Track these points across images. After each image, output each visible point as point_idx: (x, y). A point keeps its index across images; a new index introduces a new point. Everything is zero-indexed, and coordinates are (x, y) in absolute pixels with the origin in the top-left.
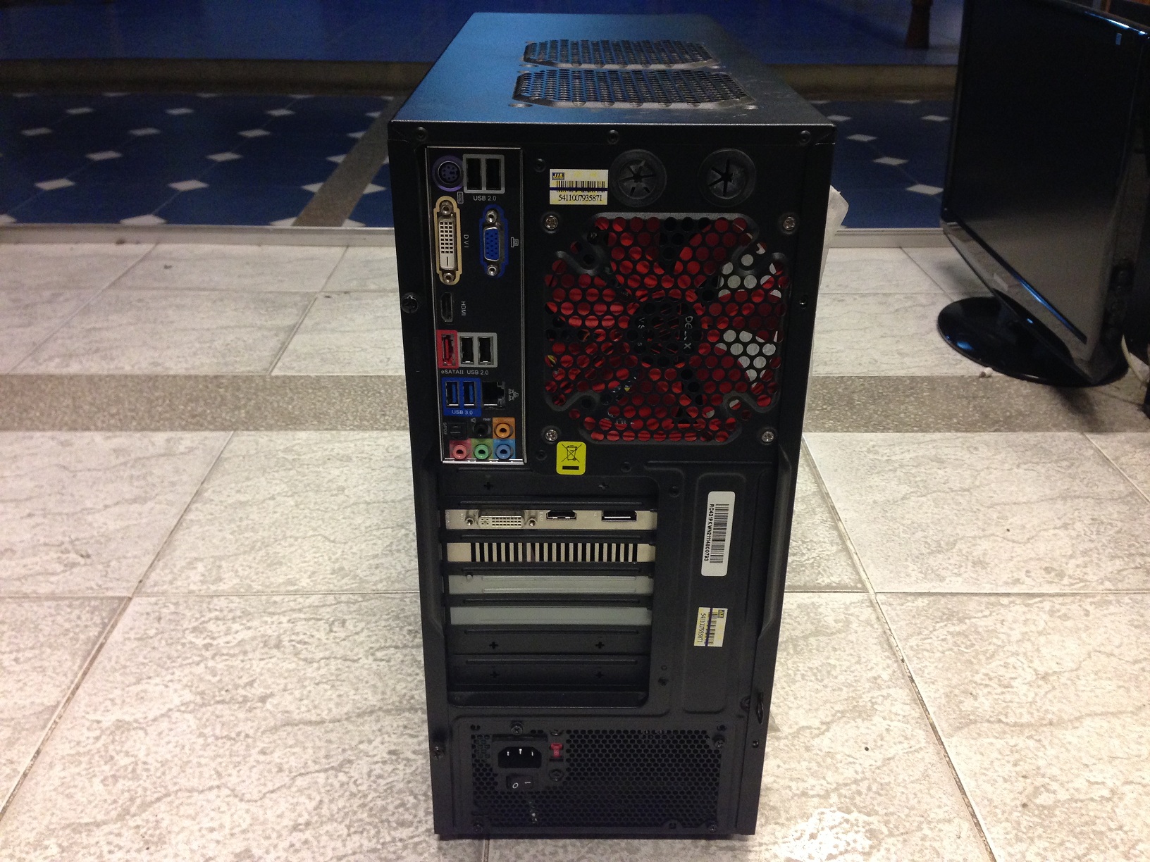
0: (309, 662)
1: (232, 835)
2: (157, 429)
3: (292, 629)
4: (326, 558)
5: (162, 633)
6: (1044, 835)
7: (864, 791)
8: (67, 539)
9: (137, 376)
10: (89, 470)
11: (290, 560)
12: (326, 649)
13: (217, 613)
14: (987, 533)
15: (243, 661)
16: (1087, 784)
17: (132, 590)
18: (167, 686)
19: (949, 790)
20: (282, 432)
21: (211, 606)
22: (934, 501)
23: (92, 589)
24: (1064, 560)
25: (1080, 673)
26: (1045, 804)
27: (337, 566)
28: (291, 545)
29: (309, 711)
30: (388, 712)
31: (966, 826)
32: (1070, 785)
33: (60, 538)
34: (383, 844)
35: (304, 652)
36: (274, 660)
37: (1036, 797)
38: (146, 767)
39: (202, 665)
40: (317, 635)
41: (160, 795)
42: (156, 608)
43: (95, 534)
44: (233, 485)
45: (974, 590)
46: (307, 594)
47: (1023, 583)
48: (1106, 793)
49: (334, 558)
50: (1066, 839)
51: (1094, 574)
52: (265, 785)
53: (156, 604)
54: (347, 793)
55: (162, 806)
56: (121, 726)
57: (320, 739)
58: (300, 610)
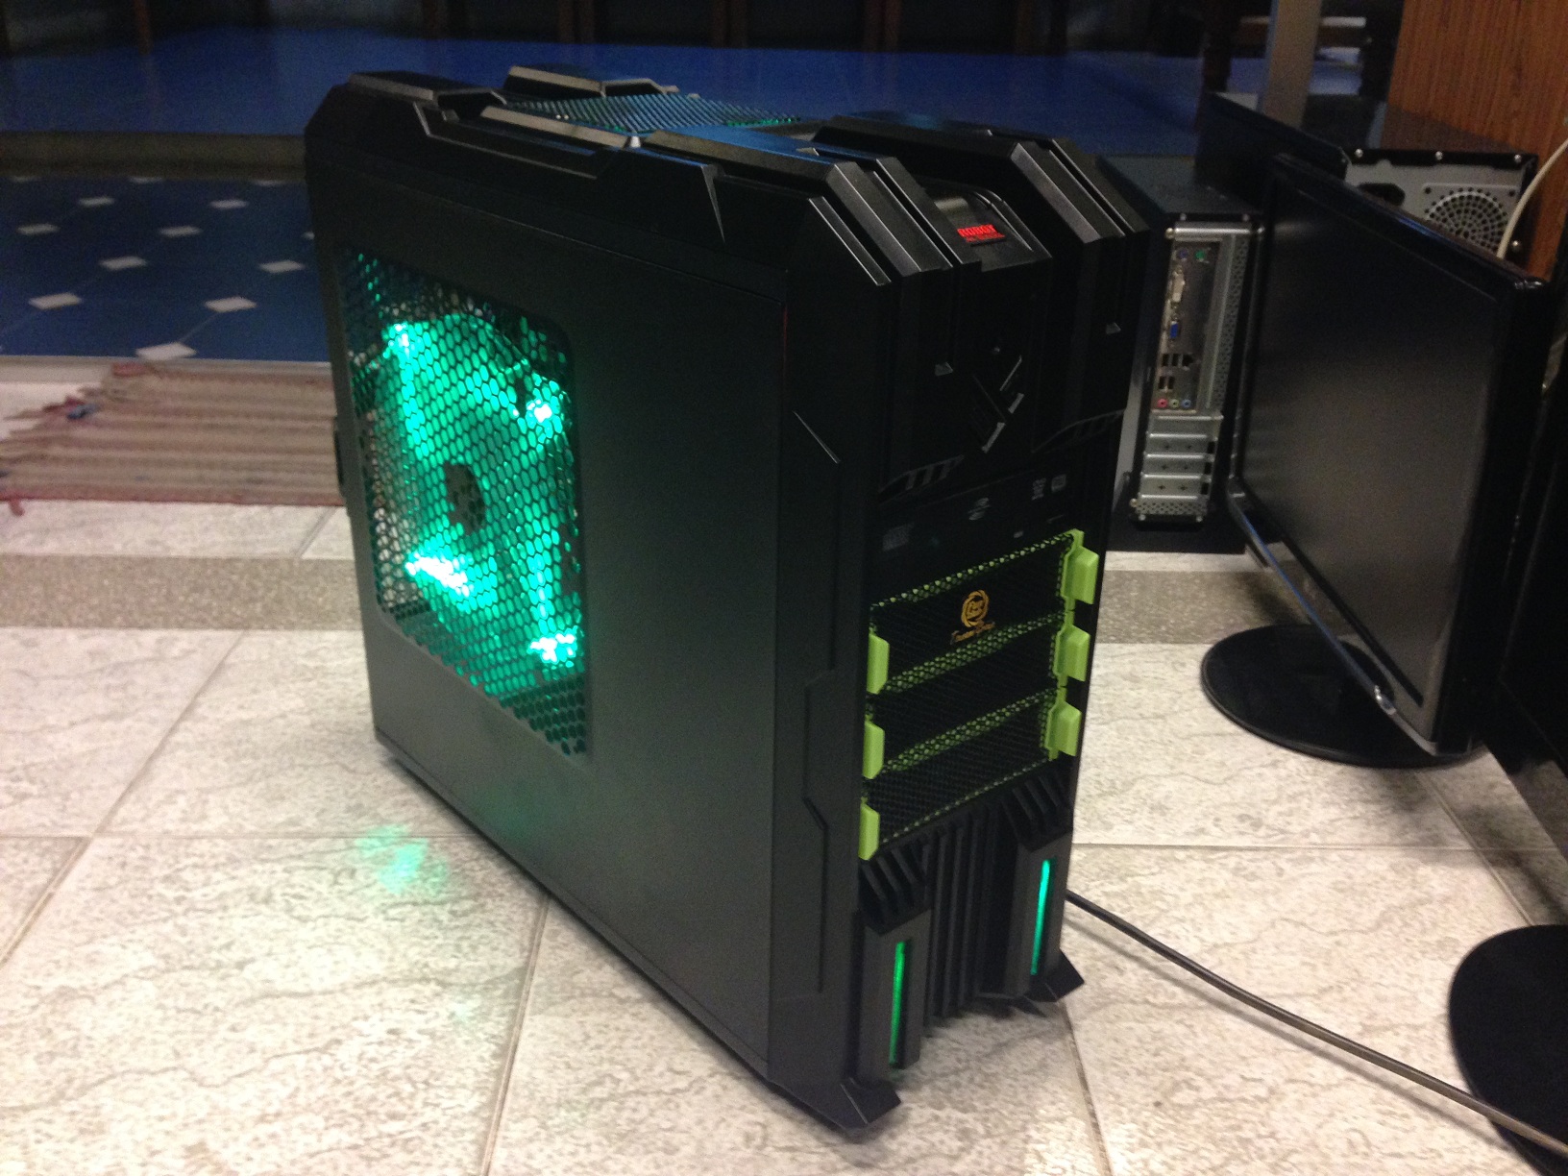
0: (303, 920)
1: (186, 1125)
2: (146, 627)
3: (287, 880)
4: (341, 792)
5: (126, 881)
6: (1175, 1139)
7: (964, 1083)
8: (20, 764)
9: (129, 559)
10: (56, 677)
11: (296, 795)
12: (327, 905)
13: (195, 860)
14: (1175, 771)
15: (221, 918)
16: (1240, 1080)
17: (94, 829)
18: (124, 947)
19: (1068, 1082)
20: (307, 632)
21: (190, 850)
22: (1118, 730)
23: (44, 826)
24: (1264, 806)
25: (1258, 945)
26: (1183, 1102)
27: (353, 802)
28: (300, 775)
29: (296, 980)
30: (394, 982)
31: (1080, 1128)
32: (1220, 1081)
33: (12, 762)
34: (367, 1140)
35: (299, 908)
36: (260, 918)
37: (1173, 1095)
38: (92, 1042)
39: (170, 923)
40: (318, 887)
41: (101, 1076)
42: (121, 851)
43: (56, 758)
44: (235, 699)
45: (1145, 841)
46: (310, 836)
47: (1207, 834)
48: (1263, 1092)
49: (352, 791)
50: (1202, 1145)
51: (1300, 824)
52: (231, 1067)
53: (122, 846)
54: (331, 1080)
55: (105, 1089)
56: (65, 994)
57: (305, 1013)
58: (300, 857)
